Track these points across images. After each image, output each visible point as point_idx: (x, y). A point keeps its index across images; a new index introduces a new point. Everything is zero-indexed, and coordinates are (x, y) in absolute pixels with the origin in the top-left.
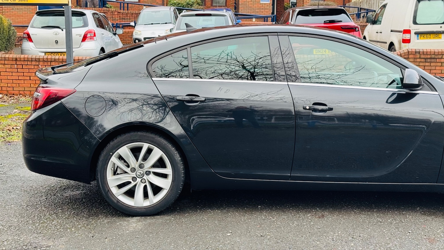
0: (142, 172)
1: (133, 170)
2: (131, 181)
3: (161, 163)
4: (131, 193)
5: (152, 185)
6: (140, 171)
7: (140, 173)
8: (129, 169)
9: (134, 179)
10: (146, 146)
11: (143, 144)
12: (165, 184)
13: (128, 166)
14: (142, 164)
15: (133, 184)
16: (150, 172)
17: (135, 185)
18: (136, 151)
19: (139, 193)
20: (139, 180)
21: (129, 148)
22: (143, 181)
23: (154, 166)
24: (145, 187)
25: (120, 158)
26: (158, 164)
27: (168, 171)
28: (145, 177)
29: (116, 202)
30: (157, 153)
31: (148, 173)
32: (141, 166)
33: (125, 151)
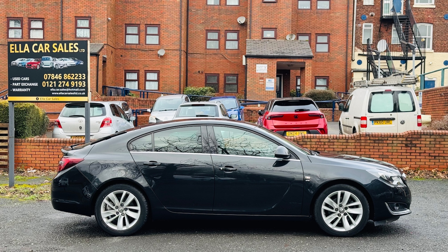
0: (122, 209)
1: (117, 207)
2: (116, 214)
3: (133, 203)
4: (115, 222)
5: (128, 217)
6: (121, 208)
7: (121, 209)
8: (115, 207)
9: (117, 213)
10: (125, 192)
11: (123, 192)
12: (136, 216)
13: (114, 205)
14: (123, 204)
15: (117, 216)
16: (127, 208)
17: (118, 217)
18: (119, 196)
19: (120, 222)
20: (120, 214)
21: (115, 194)
22: (123, 214)
23: (129, 205)
24: (124, 219)
25: (109, 200)
26: (133, 204)
27: (138, 208)
28: (124, 212)
29: (106, 227)
30: (132, 197)
31: (126, 209)
32: (122, 205)
33: (112, 195)
